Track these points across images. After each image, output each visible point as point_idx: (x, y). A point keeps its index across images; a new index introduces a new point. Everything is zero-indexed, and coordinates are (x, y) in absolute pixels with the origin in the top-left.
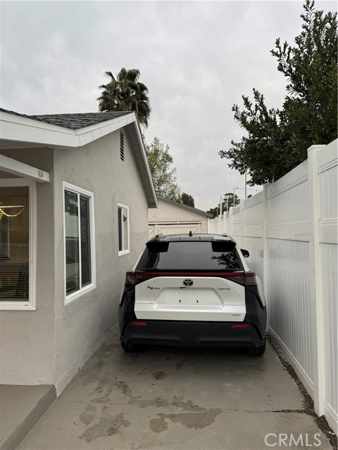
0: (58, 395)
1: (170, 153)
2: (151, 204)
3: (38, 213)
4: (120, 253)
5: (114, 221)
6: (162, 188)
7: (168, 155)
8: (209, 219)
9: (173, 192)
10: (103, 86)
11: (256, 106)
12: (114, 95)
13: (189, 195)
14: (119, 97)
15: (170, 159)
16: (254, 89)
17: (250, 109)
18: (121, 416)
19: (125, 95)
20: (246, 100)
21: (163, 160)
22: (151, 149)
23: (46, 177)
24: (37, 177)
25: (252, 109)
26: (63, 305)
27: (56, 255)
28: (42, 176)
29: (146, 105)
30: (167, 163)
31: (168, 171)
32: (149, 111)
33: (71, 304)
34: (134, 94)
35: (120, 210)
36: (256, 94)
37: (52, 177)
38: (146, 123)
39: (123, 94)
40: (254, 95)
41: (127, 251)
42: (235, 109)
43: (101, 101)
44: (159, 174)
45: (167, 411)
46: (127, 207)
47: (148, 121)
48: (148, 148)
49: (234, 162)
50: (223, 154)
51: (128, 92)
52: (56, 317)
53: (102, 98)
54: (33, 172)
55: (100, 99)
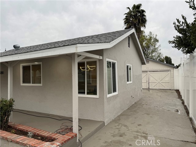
0: (106, 125)
1: (157, 38)
2: (143, 63)
3: (99, 69)
4: (128, 83)
5: (125, 71)
6: (153, 54)
7: (156, 39)
8: (174, 69)
9: (159, 56)
10: (126, 14)
11: (183, 22)
12: (130, 17)
13: (169, 57)
14: (132, 17)
15: (157, 41)
16: (182, 15)
17: (180, 24)
18: (124, 133)
19: (135, 16)
20: (178, 20)
21: (153, 41)
22: (148, 37)
23: (101, 58)
24: (99, 58)
25: (181, 24)
26: (107, 97)
27: (104, 82)
28: (100, 57)
29: (145, 19)
30: (156, 43)
31: (156, 47)
32: (146, 21)
33: (109, 97)
34: (139, 15)
35: (128, 67)
36: (183, 17)
37: (103, 58)
38: (145, 26)
39: (134, 16)
40: (182, 18)
41: (131, 82)
42: (174, 23)
43: (125, 20)
44: (152, 48)
45: (140, 134)
46: (131, 65)
47: (146, 25)
48: (147, 37)
49: (175, 45)
50: (170, 42)
51: (136, 14)
52: (105, 101)
53: (125, 19)
54: (97, 57)
55: (124, 19)
